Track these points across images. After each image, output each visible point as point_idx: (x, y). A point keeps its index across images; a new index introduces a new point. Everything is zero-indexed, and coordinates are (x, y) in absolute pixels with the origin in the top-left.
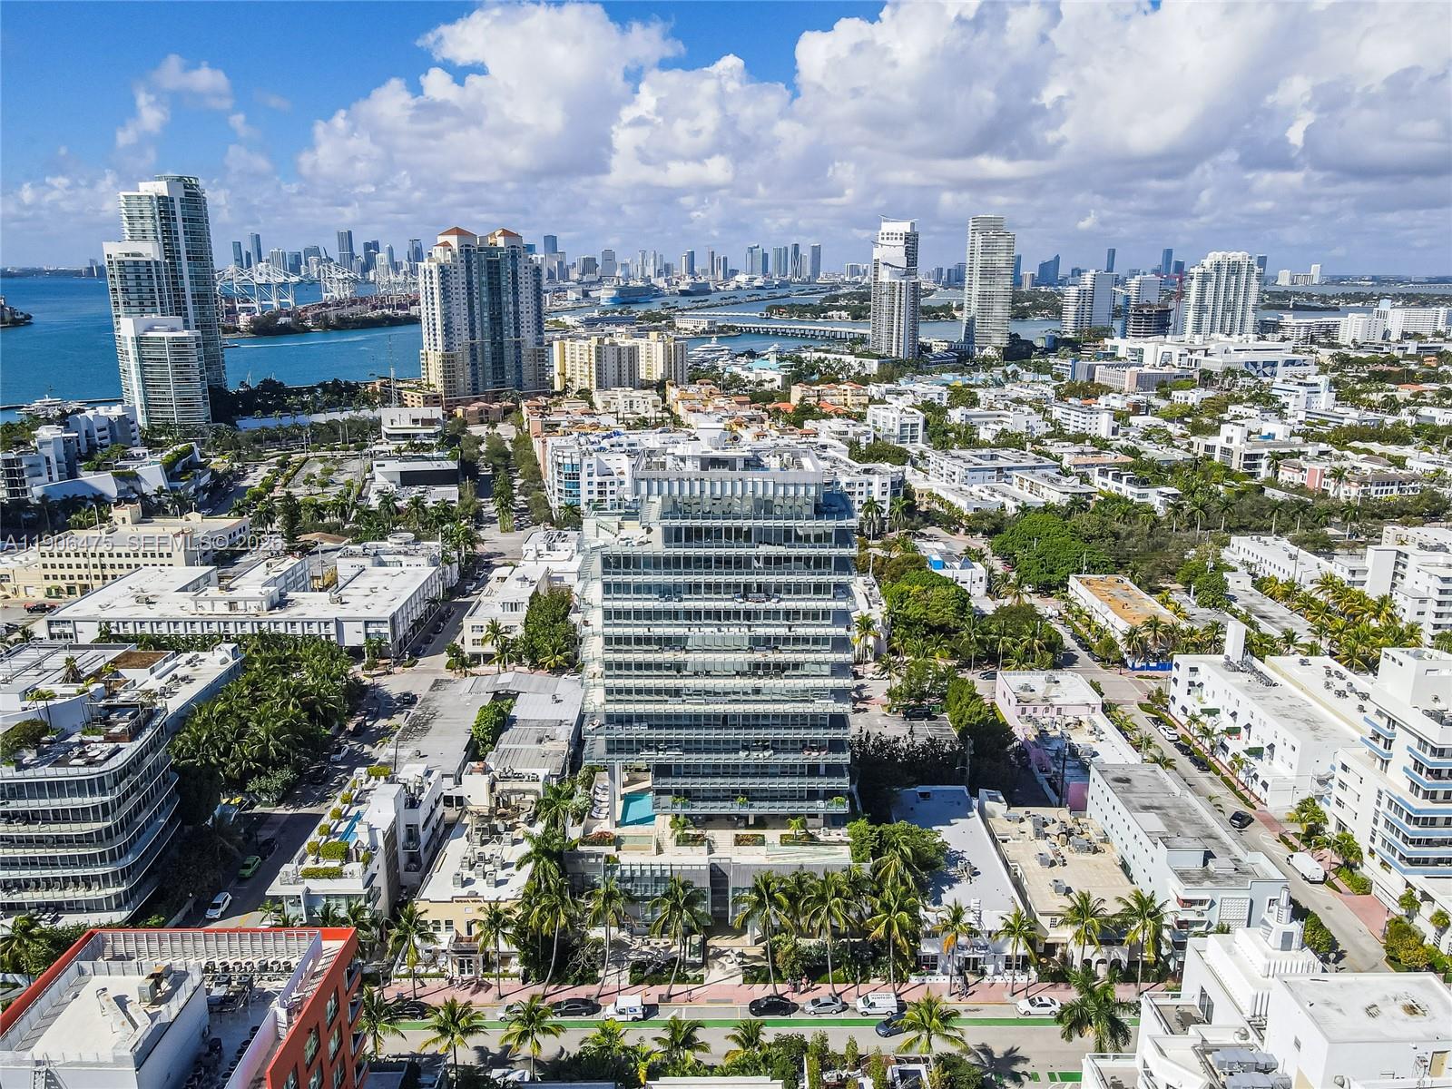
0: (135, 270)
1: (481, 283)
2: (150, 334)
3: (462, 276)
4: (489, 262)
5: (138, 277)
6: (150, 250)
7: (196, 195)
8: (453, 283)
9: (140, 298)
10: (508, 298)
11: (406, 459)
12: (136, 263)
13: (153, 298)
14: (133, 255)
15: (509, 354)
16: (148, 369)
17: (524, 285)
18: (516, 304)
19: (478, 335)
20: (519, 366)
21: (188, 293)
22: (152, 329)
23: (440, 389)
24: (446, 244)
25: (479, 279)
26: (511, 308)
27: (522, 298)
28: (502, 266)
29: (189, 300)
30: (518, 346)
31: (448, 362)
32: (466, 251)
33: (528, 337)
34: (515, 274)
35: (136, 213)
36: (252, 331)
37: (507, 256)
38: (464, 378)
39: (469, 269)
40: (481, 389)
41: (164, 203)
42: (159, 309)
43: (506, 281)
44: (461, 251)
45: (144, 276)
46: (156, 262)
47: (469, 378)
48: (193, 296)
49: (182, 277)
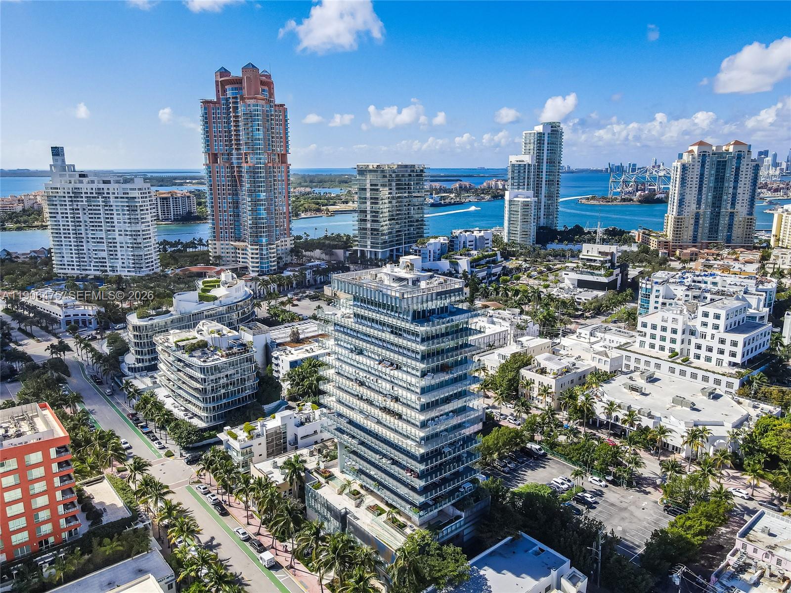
0: (520, 169)
1: (710, 175)
2: (515, 199)
3: (697, 170)
4: (719, 162)
5: (519, 172)
6: (527, 159)
7: (557, 131)
8: (689, 175)
9: (519, 182)
10: (729, 185)
11: (582, 273)
12: (520, 165)
13: (524, 182)
14: (520, 161)
15: (724, 221)
16: (512, 216)
17: (744, 176)
18: (735, 188)
19: (703, 206)
20: (730, 226)
21: (544, 180)
22: (517, 197)
23: (670, 237)
24: (692, 151)
25: (710, 172)
26: (731, 191)
27: (741, 184)
28: (728, 164)
29: (544, 183)
30: (732, 215)
31: (678, 222)
32: (703, 156)
33: (741, 209)
34: (738, 169)
35: (528, 141)
36: (640, 201)
37: (733, 157)
38: (688, 234)
39: (703, 166)
40: (699, 240)
41: (540, 136)
42: (526, 186)
43: (730, 174)
44: (699, 155)
45: (522, 171)
46: (529, 165)
47: (691, 233)
48: (546, 181)
49: (542, 172)
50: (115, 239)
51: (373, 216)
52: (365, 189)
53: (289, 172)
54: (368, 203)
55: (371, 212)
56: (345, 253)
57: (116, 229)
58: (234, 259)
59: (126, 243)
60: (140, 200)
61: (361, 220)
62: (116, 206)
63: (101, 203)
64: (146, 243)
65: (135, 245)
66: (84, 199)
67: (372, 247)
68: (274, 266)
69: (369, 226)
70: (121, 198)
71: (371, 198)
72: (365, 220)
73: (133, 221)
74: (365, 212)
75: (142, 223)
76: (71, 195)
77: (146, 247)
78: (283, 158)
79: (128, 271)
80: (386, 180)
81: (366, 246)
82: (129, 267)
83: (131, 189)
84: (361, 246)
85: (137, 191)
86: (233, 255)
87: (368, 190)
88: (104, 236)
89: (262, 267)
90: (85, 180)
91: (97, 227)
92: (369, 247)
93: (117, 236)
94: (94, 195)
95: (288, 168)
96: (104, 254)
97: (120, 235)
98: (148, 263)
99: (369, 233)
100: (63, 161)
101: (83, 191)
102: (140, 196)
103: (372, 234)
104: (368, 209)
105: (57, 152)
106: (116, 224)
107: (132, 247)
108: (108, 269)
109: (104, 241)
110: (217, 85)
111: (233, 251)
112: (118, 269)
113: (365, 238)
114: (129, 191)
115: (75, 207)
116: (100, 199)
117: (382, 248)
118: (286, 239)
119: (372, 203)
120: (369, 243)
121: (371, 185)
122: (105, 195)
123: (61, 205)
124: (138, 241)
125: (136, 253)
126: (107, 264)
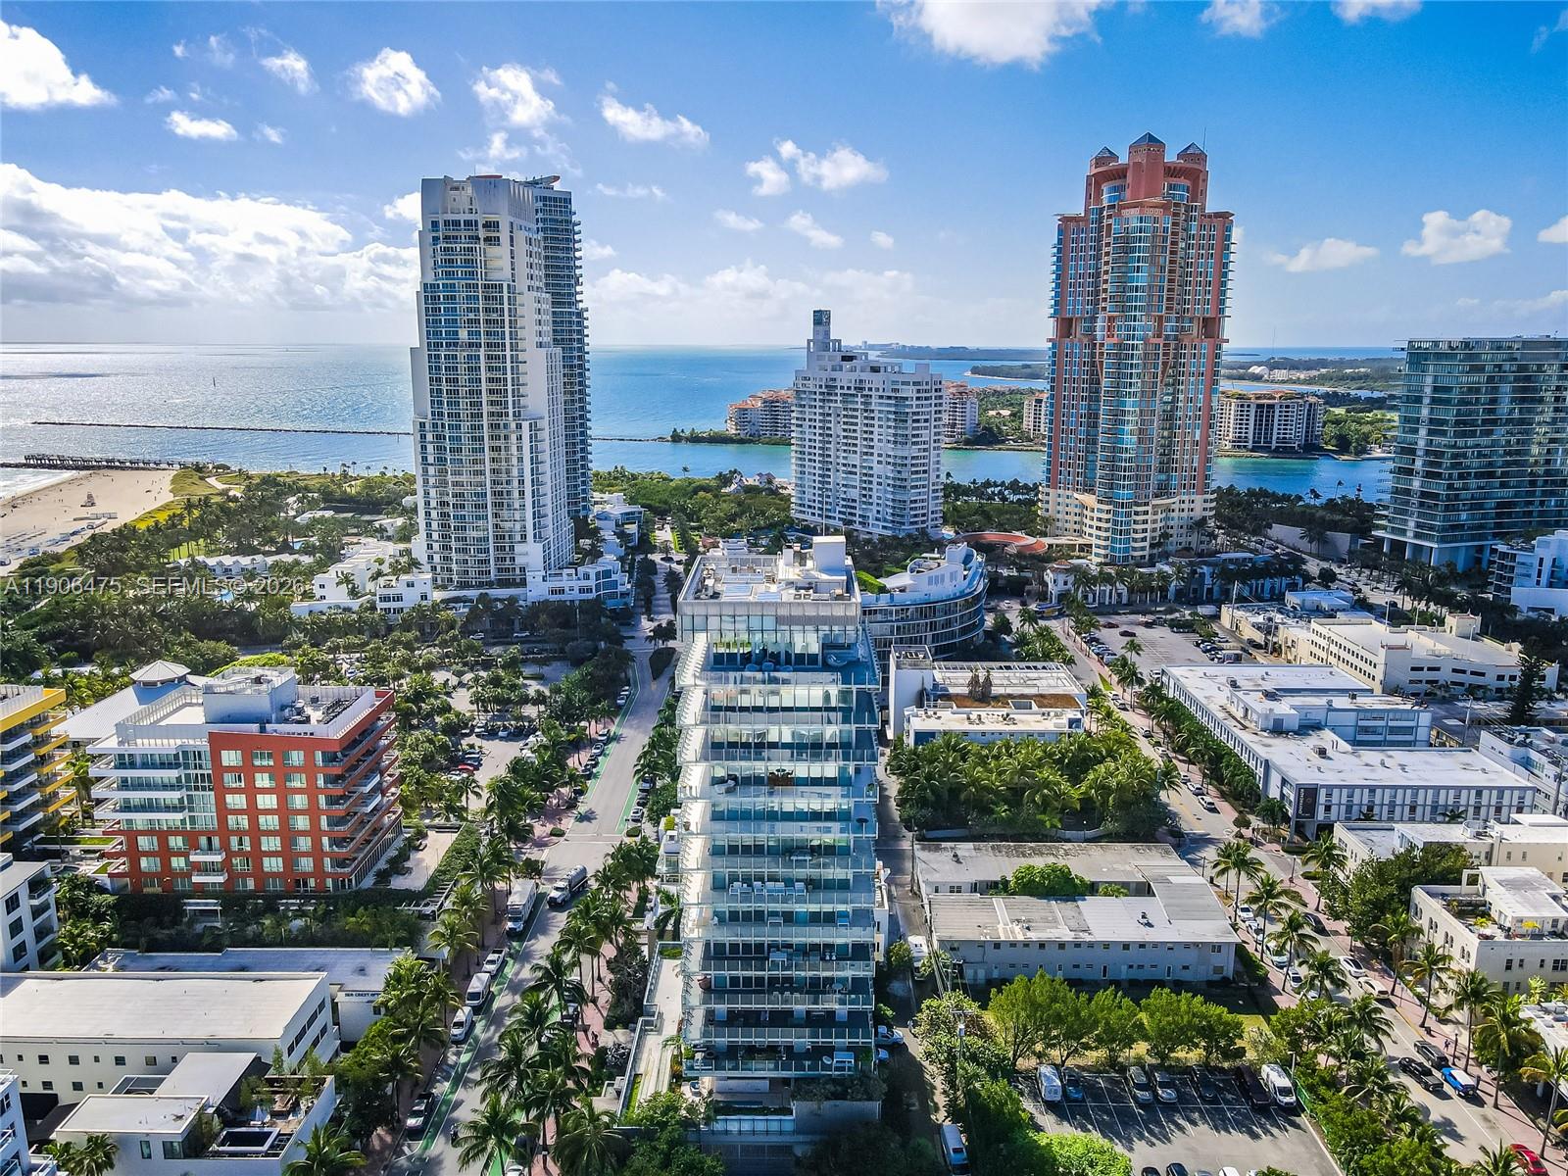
50: (871, 468)
51: (1431, 464)
52: (1419, 400)
53: (1218, 356)
54: (1423, 432)
55: (1427, 453)
56: (1353, 541)
57: (875, 451)
58: (1077, 527)
59: (887, 478)
60: (915, 402)
61: (1400, 470)
62: (880, 412)
63: (859, 406)
64: (917, 480)
65: (898, 483)
66: (839, 398)
67: (1417, 536)
68: (1143, 549)
69: (1416, 484)
70: (889, 398)
71: (1431, 421)
72: (1410, 472)
73: (899, 439)
74: (1413, 452)
75: (914, 443)
76: (824, 390)
77: (916, 487)
78: (1211, 327)
79: (884, 527)
80: (1483, 377)
81: (1403, 532)
82: (885, 520)
83: (903, 383)
84: (1394, 530)
85: (911, 387)
86: (1077, 519)
87: (1426, 401)
88: (858, 463)
89: (1113, 549)
90: (847, 365)
91: (850, 446)
92: (1410, 534)
93: (875, 465)
94: (852, 392)
95: (1219, 347)
96: (854, 494)
97: (879, 462)
98: (916, 516)
99: (1415, 500)
100: (827, 333)
101: (838, 384)
102: (915, 395)
103: (1422, 504)
104: (1421, 444)
105: (821, 319)
106: (875, 443)
107: (894, 486)
108: (857, 519)
109: (857, 470)
110: (1089, 184)
111: (1078, 510)
112: (871, 521)
113: (1404, 512)
114: (900, 387)
115: (827, 411)
116: (859, 399)
117: (1442, 540)
118: (1193, 497)
119: (1430, 432)
120: (1412, 524)
121: (1436, 389)
122: (866, 392)
123: (811, 407)
124: (904, 476)
125: (898, 497)
126: (858, 512)
